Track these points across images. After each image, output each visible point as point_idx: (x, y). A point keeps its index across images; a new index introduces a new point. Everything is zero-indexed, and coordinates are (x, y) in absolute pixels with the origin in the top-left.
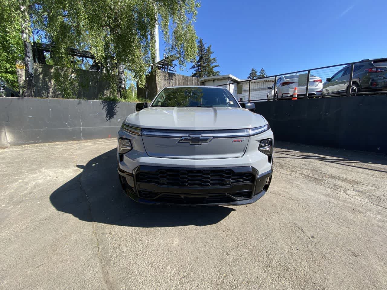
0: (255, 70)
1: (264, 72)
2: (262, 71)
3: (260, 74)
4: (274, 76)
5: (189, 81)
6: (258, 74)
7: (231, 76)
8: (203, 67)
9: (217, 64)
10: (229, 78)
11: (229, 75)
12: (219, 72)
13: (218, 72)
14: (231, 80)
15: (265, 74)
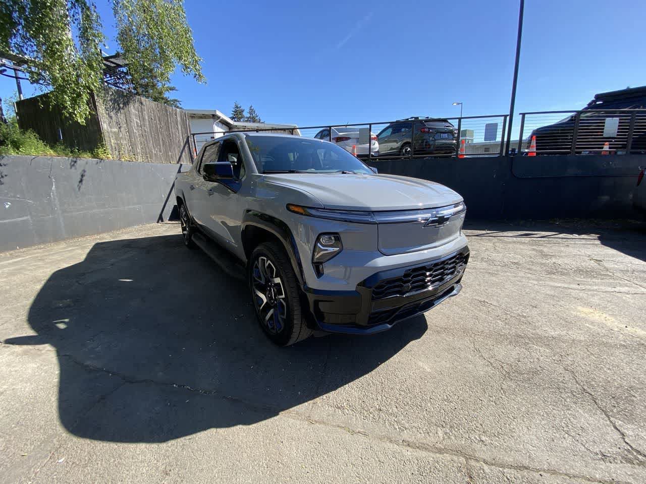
0: (240, 107)
1: (254, 112)
2: (252, 111)
3: (248, 115)
4: (328, 127)
5: (169, 117)
6: (246, 114)
7: (218, 113)
8: (141, 86)
9: (171, 85)
10: (214, 116)
11: (215, 111)
12: (179, 101)
13: (176, 100)
14: (220, 121)
15: (257, 116)
